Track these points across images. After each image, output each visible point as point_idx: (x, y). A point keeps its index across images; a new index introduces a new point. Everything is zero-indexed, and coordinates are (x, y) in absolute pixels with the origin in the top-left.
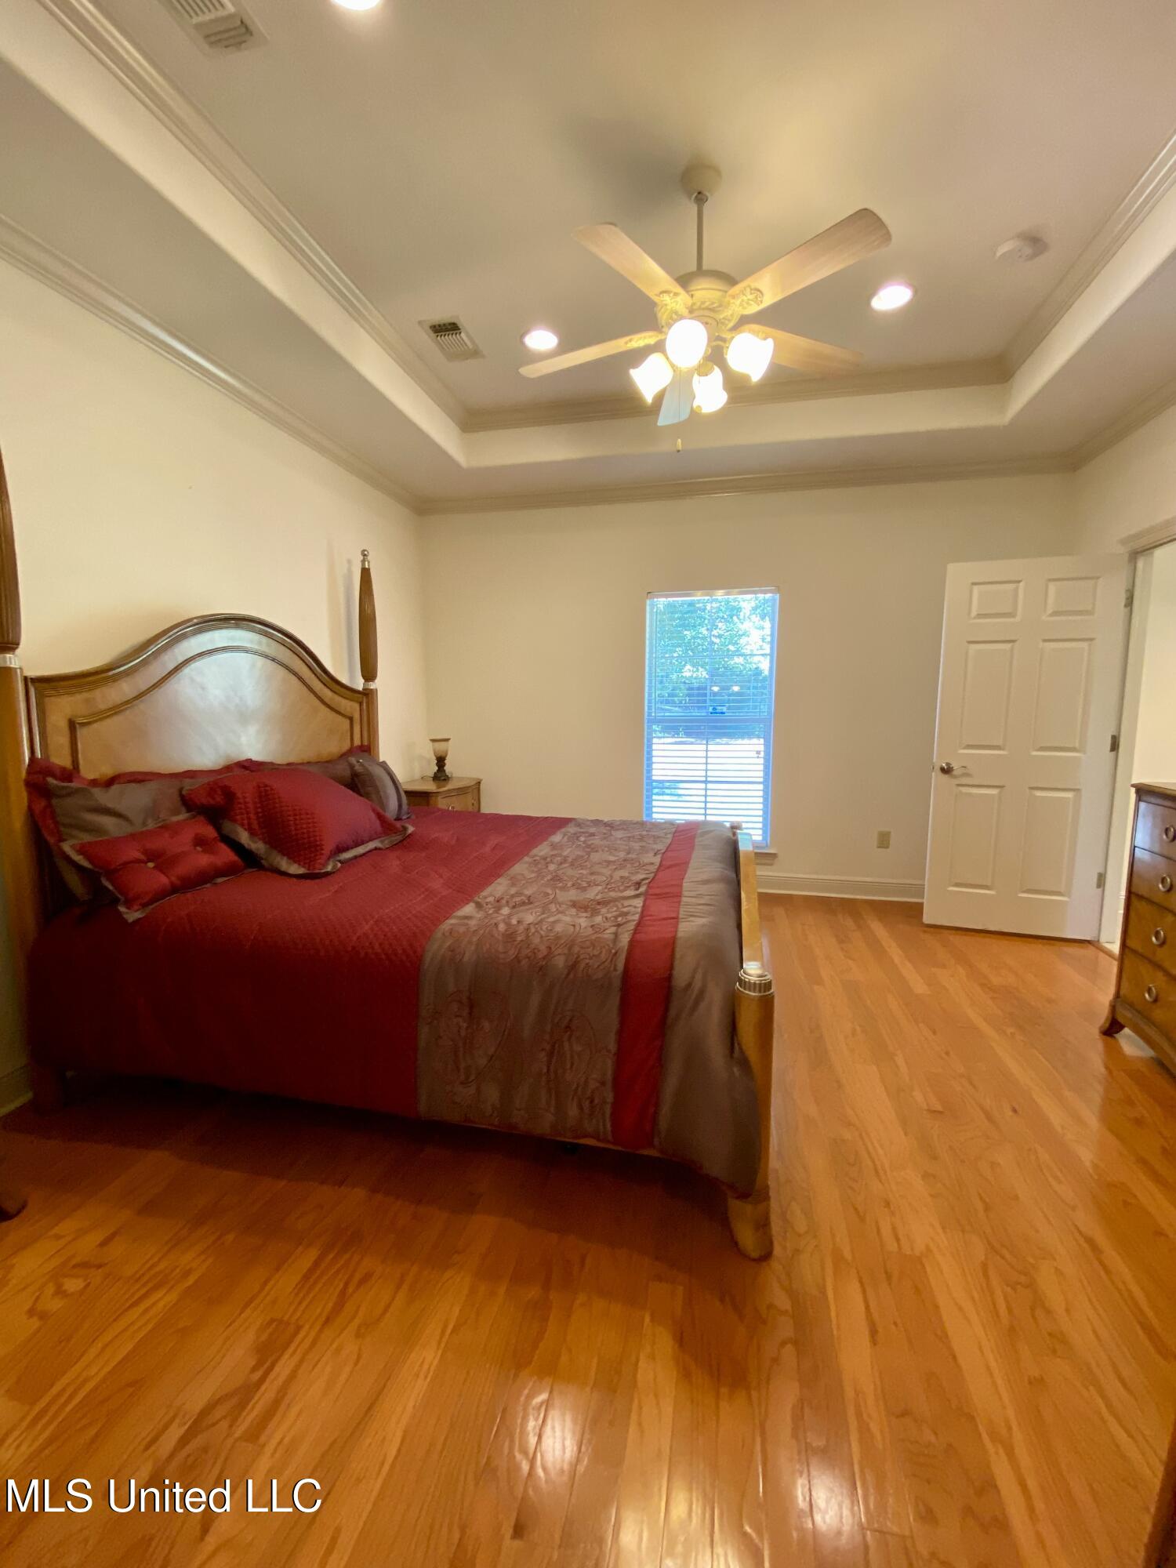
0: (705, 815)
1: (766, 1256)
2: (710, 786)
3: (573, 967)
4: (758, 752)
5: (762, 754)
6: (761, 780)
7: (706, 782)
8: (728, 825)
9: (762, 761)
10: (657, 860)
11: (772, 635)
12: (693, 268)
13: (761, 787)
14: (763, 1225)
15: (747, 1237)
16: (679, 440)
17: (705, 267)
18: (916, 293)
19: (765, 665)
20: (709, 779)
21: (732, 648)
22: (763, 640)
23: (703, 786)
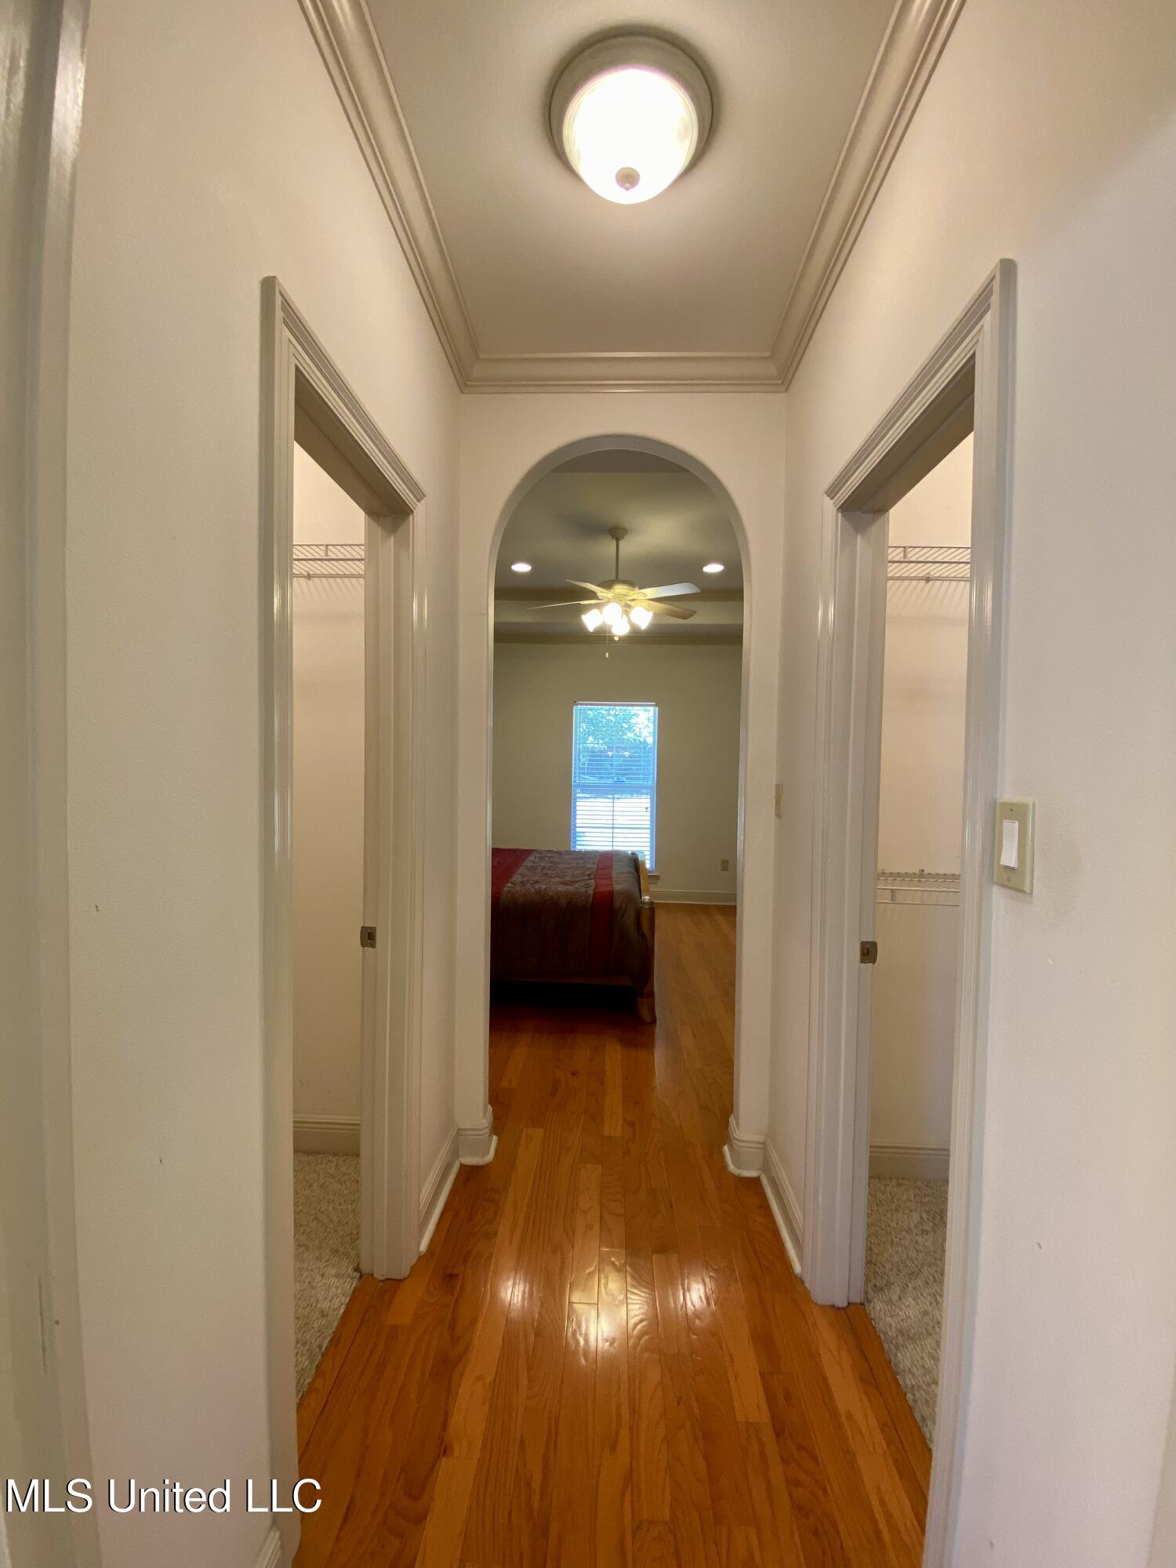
0: (613, 846)
1: (654, 1021)
2: (615, 830)
3: (569, 903)
4: (647, 808)
5: (649, 810)
6: (649, 826)
7: (613, 828)
8: (630, 852)
9: (649, 814)
10: (595, 866)
11: (654, 716)
12: (613, 577)
13: (649, 831)
14: (652, 1009)
15: (645, 1014)
16: (607, 654)
17: (620, 577)
18: (725, 567)
19: (650, 740)
20: (615, 826)
21: (625, 726)
22: (649, 719)
23: (611, 830)
